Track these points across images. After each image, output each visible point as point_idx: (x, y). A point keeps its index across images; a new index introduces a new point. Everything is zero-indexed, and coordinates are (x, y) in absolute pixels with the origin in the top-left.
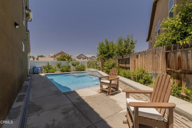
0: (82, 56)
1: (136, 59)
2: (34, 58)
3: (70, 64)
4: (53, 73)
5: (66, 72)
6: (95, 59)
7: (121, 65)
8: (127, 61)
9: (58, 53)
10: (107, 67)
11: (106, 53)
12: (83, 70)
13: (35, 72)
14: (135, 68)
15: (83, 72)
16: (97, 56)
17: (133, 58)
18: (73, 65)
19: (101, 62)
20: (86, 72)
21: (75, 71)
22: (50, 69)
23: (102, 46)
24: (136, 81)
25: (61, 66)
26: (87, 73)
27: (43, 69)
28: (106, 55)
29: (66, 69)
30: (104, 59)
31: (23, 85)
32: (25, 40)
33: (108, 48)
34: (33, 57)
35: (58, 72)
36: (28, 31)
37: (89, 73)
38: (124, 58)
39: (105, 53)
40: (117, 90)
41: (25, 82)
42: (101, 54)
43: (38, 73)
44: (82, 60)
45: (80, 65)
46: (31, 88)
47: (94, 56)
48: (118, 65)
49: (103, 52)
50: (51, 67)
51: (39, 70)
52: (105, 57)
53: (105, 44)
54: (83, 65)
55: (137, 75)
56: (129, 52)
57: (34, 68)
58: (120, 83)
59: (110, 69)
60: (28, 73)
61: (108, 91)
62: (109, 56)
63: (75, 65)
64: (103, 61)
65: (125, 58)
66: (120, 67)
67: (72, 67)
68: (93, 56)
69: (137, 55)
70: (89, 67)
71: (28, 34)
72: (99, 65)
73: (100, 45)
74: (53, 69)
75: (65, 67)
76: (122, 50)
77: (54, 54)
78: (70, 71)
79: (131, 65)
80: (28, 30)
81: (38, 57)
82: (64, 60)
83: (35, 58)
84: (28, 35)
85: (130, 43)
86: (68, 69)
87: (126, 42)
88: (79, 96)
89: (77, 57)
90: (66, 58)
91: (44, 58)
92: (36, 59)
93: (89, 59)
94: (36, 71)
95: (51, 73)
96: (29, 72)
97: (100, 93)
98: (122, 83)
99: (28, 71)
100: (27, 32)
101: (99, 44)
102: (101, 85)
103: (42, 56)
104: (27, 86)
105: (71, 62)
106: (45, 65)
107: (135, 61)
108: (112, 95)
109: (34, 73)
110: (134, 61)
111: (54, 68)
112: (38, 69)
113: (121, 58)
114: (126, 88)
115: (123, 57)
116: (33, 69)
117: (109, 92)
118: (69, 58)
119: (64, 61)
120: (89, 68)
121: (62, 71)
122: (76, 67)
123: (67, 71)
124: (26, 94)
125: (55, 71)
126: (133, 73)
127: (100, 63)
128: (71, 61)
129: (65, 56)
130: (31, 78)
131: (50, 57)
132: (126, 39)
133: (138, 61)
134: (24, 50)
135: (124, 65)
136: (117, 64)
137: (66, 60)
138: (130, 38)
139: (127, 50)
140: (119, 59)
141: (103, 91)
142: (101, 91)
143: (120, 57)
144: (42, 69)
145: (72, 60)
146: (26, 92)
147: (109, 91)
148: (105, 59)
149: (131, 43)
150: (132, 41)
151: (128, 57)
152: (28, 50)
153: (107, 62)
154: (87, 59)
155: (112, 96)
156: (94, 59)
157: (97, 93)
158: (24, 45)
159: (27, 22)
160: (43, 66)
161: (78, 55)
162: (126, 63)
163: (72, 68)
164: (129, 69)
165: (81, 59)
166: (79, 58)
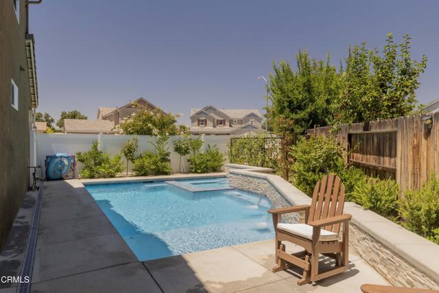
0: (212, 114)
1: (424, 141)
2: (49, 122)
3: (168, 147)
4: (112, 177)
5: (152, 175)
6: (259, 125)
7: (358, 158)
8: (386, 145)
9: (129, 103)
10: (305, 163)
11: (300, 107)
12: (215, 170)
13: (51, 174)
14: (416, 174)
15: (215, 178)
16: (265, 116)
17: (411, 135)
18: (178, 149)
19: (282, 144)
20: (225, 177)
21: (185, 173)
22: (100, 164)
23: (284, 79)
24: (420, 232)
25: (136, 154)
26: (227, 180)
27: (79, 165)
28: (302, 114)
29: (155, 163)
30: (292, 130)
31: (14, 225)
32: (22, 69)
33: (308, 88)
34: (47, 116)
35: (127, 176)
36: (31, 37)
37: (236, 182)
38: (373, 131)
39: (295, 107)
40: (343, 265)
41: (22, 212)
42: (281, 112)
43: (61, 179)
44: (209, 128)
45: (202, 150)
46: (39, 234)
47: (256, 112)
48: (349, 157)
49: (291, 102)
50: (104, 156)
51: (64, 166)
52: (297, 122)
53: (295, 71)
54: (213, 150)
55: (425, 207)
56: (393, 106)
57: (50, 159)
58: (354, 236)
59: (314, 171)
60: (31, 176)
61: (307, 269)
62: (310, 118)
63: (186, 152)
64: (289, 137)
65: (378, 134)
66: (357, 165)
67: (175, 157)
68: (253, 115)
69: (426, 125)
70: (235, 158)
71: (29, 46)
72: (272, 150)
73: (278, 77)
74: (109, 163)
75: (150, 156)
76: (365, 99)
77: (114, 109)
78: (166, 174)
79: (401, 161)
80: (30, 33)
81: (63, 119)
82: (148, 132)
83: (52, 121)
84: (30, 50)
85: (396, 71)
86: (159, 164)
87: (382, 68)
88: (197, 279)
89: (193, 119)
90: (154, 124)
91: (83, 121)
92: (57, 125)
93: (236, 127)
94: (54, 172)
95: (104, 177)
96: (34, 174)
97: (276, 270)
98: (364, 236)
99: (32, 171)
100: (27, 41)
101: (274, 75)
102: (279, 243)
103: (74, 116)
104: (26, 228)
105: (171, 138)
106: (85, 149)
107: (416, 148)
108: (320, 282)
109: (48, 179)
110: (414, 148)
111: (112, 159)
112: (62, 162)
113: (360, 131)
114: (378, 259)
115: (366, 128)
116: (47, 164)
117: (309, 273)
118: (165, 125)
119: (148, 137)
120: (235, 162)
121: (142, 171)
122: (188, 156)
123: (159, 172)
124: (22, 258)
125: (118, 170)
126: (409, 197)
127: (278, 145)
128: (170, 134)
129: (149, 119)
130: (40, 196)
131: (100, 117)
132: (382, 57)
133: (432, 149)
134: (16, 106)
135: (371, 160)
136: (345, 154)
137: (155, 131)
138: (398, 50)
139: (385, 97)
140: (350, 136)
141: (286, 265)
142: (277, 262)
143: (357, 128)
144: (74, 164)
145: (173, 134)
146: (22, 251)
147: (310, 266)
148: (298, 130)
149: (404, 73)
150: (408, 65)
151: (389, 129)
152: (30, 99)
153: (303, 144)
154: (227, 123)
155: (319, 287)
156: (256, 124)
157: (265, 270)
158: (16, 89)
159: (27, 6)
160: (79, 154)
161: (198, 110)
162: (380, 153)
163: (176, 160)
164: (394, 178)
165: (206, 125)
166: (199, 121)
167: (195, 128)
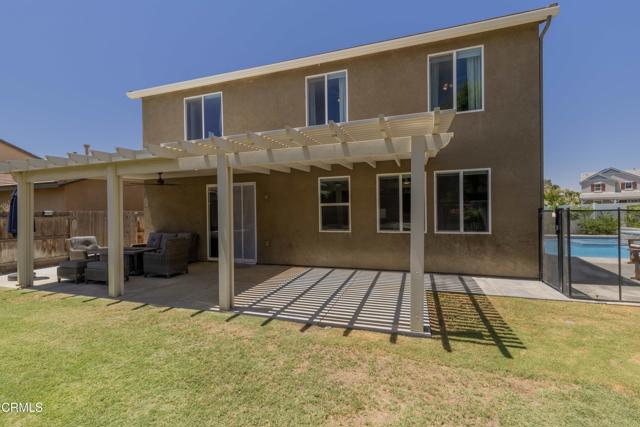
0: (613, 177)
89: (584, 185)
161: (591, 174)
165: (604, 190)
166: (593, 186)
167: (588, 194)
